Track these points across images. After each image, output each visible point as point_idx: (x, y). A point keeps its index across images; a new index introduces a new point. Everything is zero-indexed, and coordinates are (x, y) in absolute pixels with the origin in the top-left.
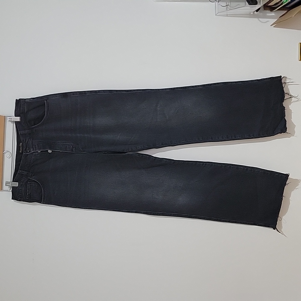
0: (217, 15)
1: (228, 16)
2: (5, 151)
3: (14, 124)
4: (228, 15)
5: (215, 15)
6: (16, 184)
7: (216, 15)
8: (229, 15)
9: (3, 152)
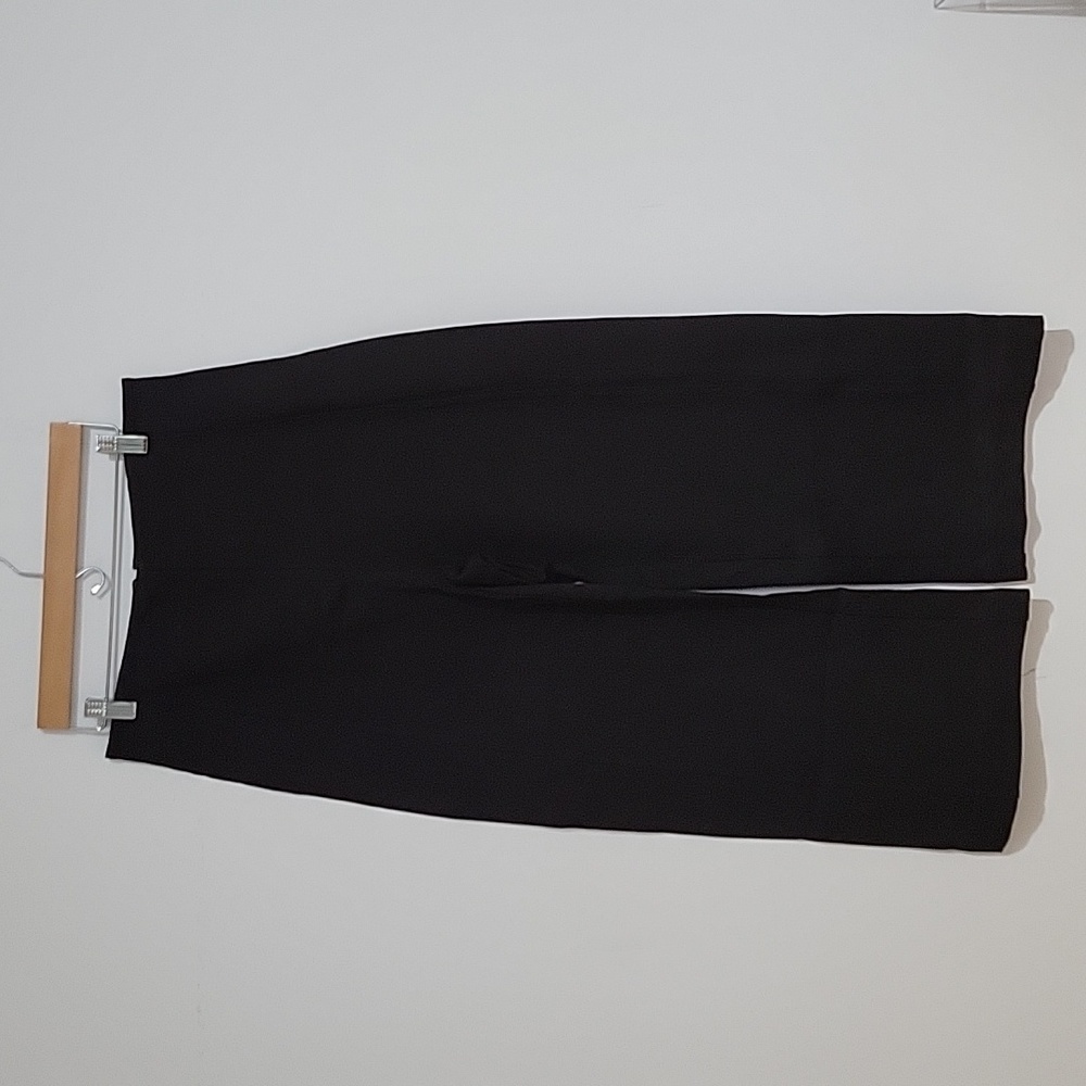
0: (940, 6)
1: (988, 8)
2: (82, 568)
3: (121, 463)
4: (985, 5)
5: (932, 6)
6: (128, 711)
7: (936, 6)
8: (992, 5)
9: (76, 572)
